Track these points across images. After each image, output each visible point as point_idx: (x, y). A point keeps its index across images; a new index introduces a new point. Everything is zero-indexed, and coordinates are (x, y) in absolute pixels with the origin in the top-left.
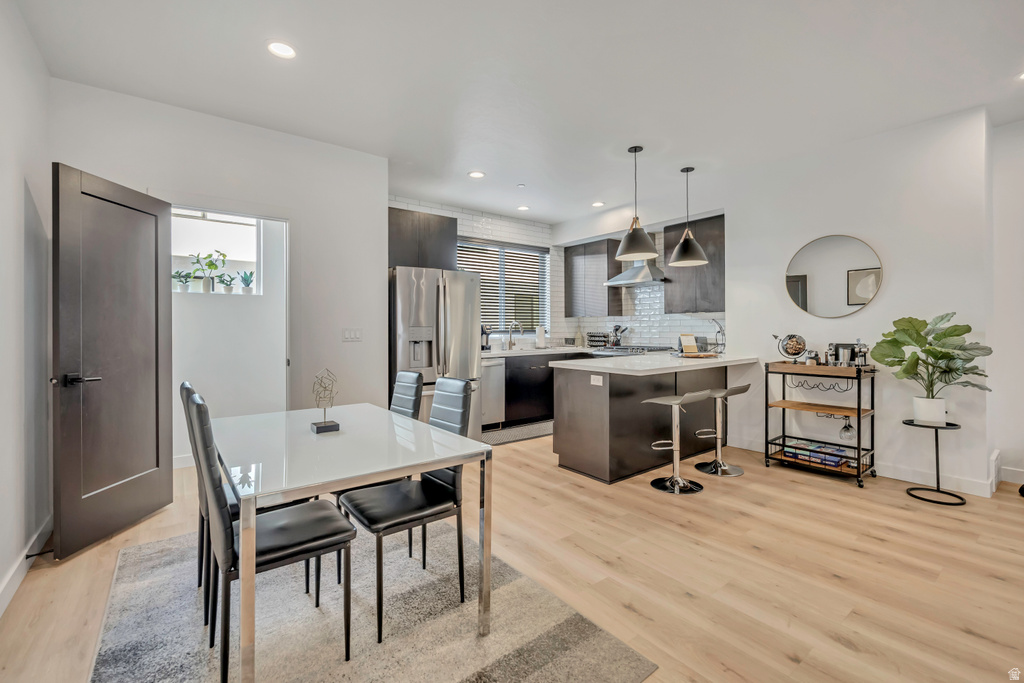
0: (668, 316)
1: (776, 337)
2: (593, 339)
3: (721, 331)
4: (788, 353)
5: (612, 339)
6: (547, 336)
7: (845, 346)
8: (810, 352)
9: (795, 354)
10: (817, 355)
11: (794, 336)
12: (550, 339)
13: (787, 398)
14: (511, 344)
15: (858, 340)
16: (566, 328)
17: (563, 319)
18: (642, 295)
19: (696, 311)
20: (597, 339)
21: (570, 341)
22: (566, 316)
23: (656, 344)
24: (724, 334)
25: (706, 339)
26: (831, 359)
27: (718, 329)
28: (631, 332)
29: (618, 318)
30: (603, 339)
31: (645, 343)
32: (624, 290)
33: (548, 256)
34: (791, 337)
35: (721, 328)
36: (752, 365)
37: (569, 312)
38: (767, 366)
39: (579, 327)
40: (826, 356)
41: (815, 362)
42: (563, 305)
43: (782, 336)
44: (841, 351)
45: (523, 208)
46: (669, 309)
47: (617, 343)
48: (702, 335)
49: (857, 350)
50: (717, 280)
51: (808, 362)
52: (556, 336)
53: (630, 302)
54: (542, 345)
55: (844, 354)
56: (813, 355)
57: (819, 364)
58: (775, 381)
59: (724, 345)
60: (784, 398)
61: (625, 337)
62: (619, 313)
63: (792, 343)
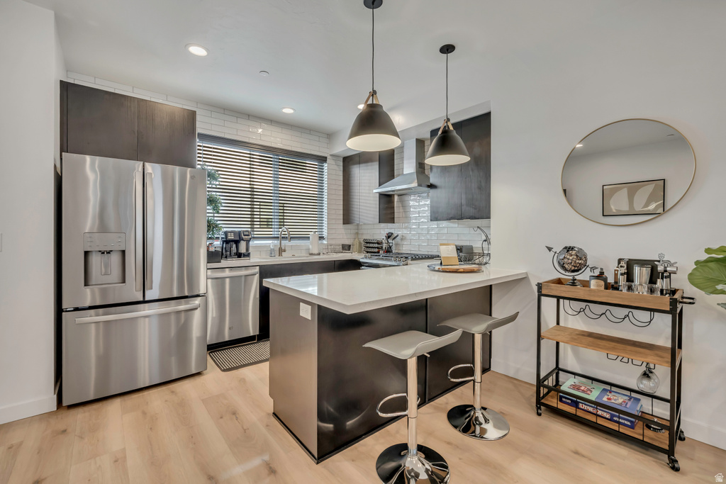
0: (434, 225)
1: (550, 249)
2: (368, 245)
3: (487, 240)
4: (566, 270)
5: (385, 246)
6: (325, 242)
7: (642, 263)
8: (593, 269)
9: (573, 271)
10: (602, 273)
11: (571, 248)
12: (328, 245)
13: (562, 323)
14: (281, 251)
15: (661, 255)
16: (343, 235)
17: (341, 226)
18: (412, 202)
19: (462, 219)
20: (371, 245)
21: (347, 248)
22: (344, 224)
23: (424, 252)
24: (489, 243)
25: (471, 248)
26: (622, 280)
27: (484, 238)
28: (402, 239)
29: (390, 225)
30: (376, 245)
31: (415, 251)
32: (396, 198)
33: (326, 165)
34: (569, 249)
35: (487, 236)
36: (521, 281)
37: (347, 218)
38: (540, 286)
39: (357, 233)
40: (616, 275)
41: (602, 283)
42: (341, 212)
43: (558, 248)
44: (637, 269)
45: (288, 111)
46: (435, 217)
47: (389, 251)
48: (467, 243)
49: (660, 268)
50: (483, 184)
51: (593, 283)
52: (333, 242)
53: (401, 210)
54: (316, 252)
55: (641, 274)
56: (597, 273)
57: (607, 286)
58: (549, 305)
59: (489, 255)
60: (558, 323)
61: (397, 244)
62: (392, 220)
63: (571, 258)
